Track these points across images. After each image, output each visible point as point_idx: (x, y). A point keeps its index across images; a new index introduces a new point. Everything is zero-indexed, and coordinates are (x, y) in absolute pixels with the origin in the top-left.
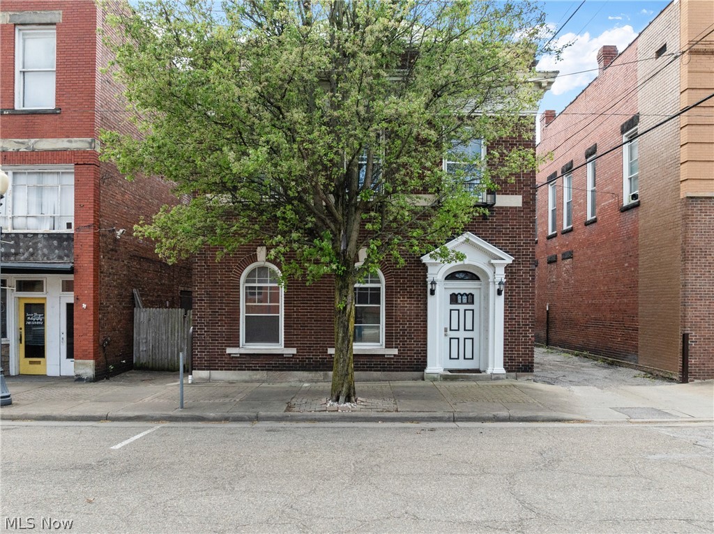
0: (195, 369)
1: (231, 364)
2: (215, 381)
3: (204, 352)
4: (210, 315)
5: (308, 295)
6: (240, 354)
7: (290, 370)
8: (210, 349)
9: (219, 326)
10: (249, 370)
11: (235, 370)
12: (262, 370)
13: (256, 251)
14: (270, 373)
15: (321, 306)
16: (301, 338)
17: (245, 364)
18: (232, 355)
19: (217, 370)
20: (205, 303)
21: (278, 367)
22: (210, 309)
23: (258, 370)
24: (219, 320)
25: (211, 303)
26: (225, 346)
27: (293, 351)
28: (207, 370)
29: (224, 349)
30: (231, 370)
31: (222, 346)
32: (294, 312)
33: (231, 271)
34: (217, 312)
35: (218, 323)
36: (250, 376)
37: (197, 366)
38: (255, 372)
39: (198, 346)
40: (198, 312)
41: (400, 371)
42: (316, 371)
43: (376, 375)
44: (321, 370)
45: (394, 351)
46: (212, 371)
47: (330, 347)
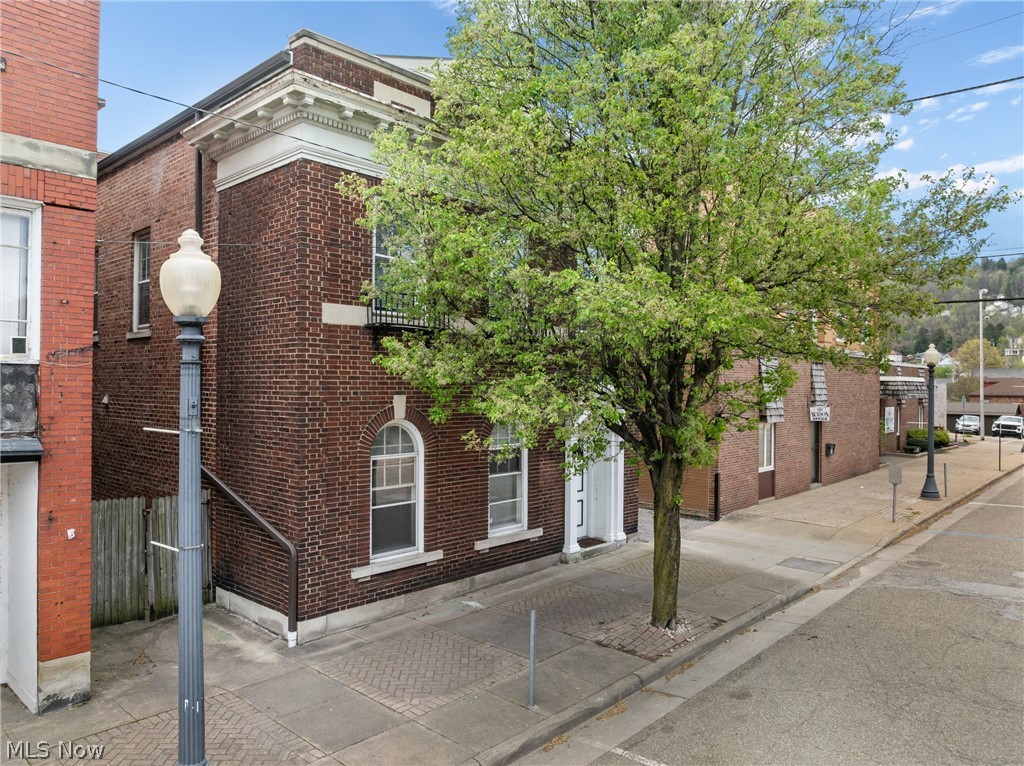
0: (303, 619)
1: (357, 595)
2: (335, 631)
3: (318, 584)
4: (327, 516)
5: (453, 466)
6: (372, 576)
7: (432, 586)
8: (326, 577)
9: (340, 534)
10: (381, 599)
11: (362, 604)
12: (399, 594)
13: (391, 403)
14: (409, 595)
15: (468, 482)
16: (446, 533)
17: (376, 590)
18: (360, 581)
19: (337, 610)
20: (320, 497)
21: (418, 584)
22: (327, 506)
23: (393, 596)
24: (340, 524)
25: (329, 495)
26: (349, 567)
27: (438, 555)
28: (323, 614)
29: (347, 572)
30: (357, 605)
31: (343, 568)
32: (438, 495)
33: (358, 438)
34: (338, 510)
35: (338, 529)
36: (383, 608)
37: (307, 612)
38: (390, 600)
39: (309, 576)
40: (309, 514)
41: (542, 556)
42: (462, 578)
43: (521, 567)
44: (467, 576)
45: (539, 532)
46: (329, 615)
47: (477, 540)
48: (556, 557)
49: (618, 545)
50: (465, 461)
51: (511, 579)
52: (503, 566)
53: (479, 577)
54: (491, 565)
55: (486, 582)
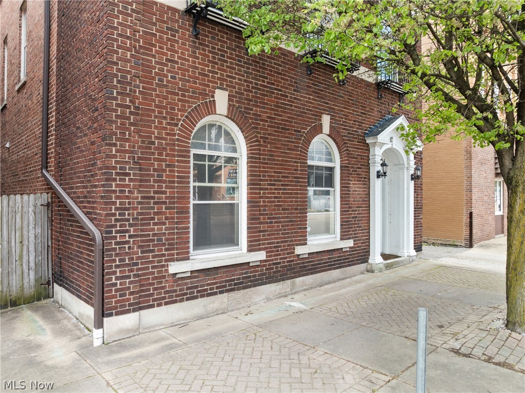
0: (110, 315)
1: (176, 291)
2: (150, 329)
3: (129, 277)
4: (139, 203)
5: (275, 172)
6: (192, 272)
7: (255, 286)
8: (138, 270)
9: (155, 224)
10: (202, 296)
11: (182, 301)
12: (221, 292)
13: (213, 96)
14: (232, 294)
15: (289, 189)
16: (269, 235)
17: (196, 287)
18: (178, 276)
19: (152, 306)
20: (130, 180)
21: (242, 283)
22: (139, 192)
23: (215, 294)
24: (155, 213)
25: (143, 181)
26: (166, 261)
27: (261, 256)
28: (134, 310)
29: (163, 266)
30: (175, 302)
31: (159, 262)
32: (260, 198)
33: (177, 125)
34: (153, 198)
35: (153, 219)
36: (204, 306)
37: (116, 308)
38: (212, 297)
39: (117, 266)
40: (117, 197)
41: (353, 265)
42: (283, 280)
43: (335, 273)
44: (288, 279)
45: (350, 243)
46: (143, 312)
47: (297, 245)
48: (363, 266)
49: (410, 260)
50: (285, 169)
51: (326, 284)
52: (320, 272)
53: (299, 280)
54: (310, 269)
55: (306, 285)
